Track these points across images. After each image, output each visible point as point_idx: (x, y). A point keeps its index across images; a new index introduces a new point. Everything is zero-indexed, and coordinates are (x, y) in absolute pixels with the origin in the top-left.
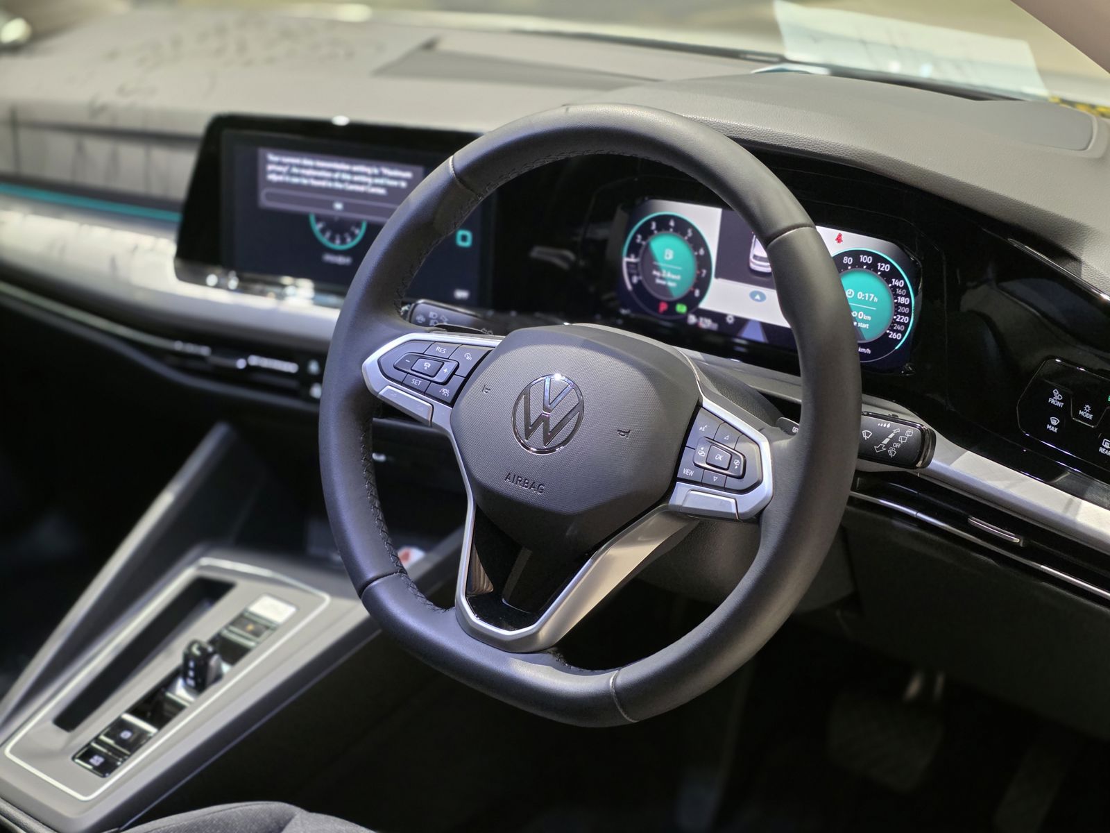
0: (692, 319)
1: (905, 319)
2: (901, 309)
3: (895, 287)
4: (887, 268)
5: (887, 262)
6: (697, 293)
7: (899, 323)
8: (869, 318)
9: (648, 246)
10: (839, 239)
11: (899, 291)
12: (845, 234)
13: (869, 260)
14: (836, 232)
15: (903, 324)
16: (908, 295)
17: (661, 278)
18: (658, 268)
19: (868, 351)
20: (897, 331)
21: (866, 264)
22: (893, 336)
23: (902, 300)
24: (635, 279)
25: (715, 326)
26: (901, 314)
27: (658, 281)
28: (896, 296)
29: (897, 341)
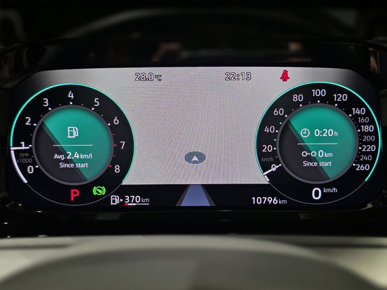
0: (116, 200)
1: (372, 148)
2: (366, 138)
3: (356, 117)
4: (344, 98)
5: (343, 91)
6: (117, 169)
7: (367, 154)
8: (331, 155)
9: (42, 127)
10: (285, 77)
11: (361, 120)
12: (290, 70)
13: (322, 93)
14: (280, 70)
15: (371, 153)
16: (372, 122)
17: (66, 161)
18: (60, 151)
19: (335, 190)
20: (364, 163)
21: (320, 98)
22: (361, 168)
23: (366, 129)
24: (30, 170)
25: (146, 202)
26: (367, 143)
27: (63, 166)
28: (358, 125)
29: (366, 173)
